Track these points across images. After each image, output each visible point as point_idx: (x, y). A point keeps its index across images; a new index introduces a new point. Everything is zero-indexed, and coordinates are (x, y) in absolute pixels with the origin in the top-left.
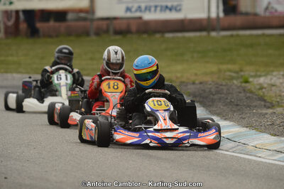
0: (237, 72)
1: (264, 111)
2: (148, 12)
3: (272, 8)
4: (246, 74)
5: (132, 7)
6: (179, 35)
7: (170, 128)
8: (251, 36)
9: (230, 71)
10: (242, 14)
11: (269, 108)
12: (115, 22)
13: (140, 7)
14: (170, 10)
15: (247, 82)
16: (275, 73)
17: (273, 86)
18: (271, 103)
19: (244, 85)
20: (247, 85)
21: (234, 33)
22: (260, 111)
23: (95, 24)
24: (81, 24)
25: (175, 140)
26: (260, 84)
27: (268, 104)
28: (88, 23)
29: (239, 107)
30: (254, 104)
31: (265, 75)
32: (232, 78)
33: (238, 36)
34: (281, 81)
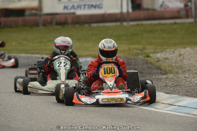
0: (141, 50)
1: (160, 77)
2: (79, 9)
3: (166, 5)
4: (148, 51)
5: (68, 6)
6: (101, 25)
8: (151, 24)
9: (136, 49)
10: (144, 9)
11: (163, 74)
12: (57, 16)
13: (73, 6)
14: (95, 7)
15: (148, 56)
16: (167, 50)
17: (167, 59)
18: (165, 71)
19: (146, 58)
20: (148, 59)
21: (140, 23)
22: (157, 77)
23: (43, 18)
24: (33, 18)
26: (158, 58)
27: (163, 72)
28: (38, 18)
29: (143, 74)
30: (154, 72)
31: (161, 52)
32: (138, 54)
33: (142, 25)
34: (172, 55)
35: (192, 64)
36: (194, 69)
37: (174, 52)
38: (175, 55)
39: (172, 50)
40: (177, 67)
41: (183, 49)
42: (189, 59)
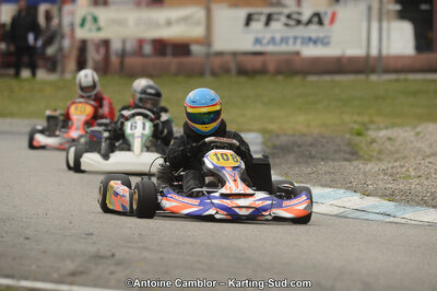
5: (263, 38)
7: (242, 192)
13: (273, 39)
14: (315, 42)
25: (251, 210)
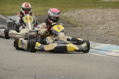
11: (74, 27)
17: (72, 17)
26: (65, 16)
27: (73, 25)
30: (67, 25)
31: (66, 12)
34: (74, 14)
35: (89, 20)
36: (91, 23)
37: (74, 12)
38: (75, 14)
39: (72, 11)
40: (80, 22)
41: (79, 11)
42: (86, 17)
